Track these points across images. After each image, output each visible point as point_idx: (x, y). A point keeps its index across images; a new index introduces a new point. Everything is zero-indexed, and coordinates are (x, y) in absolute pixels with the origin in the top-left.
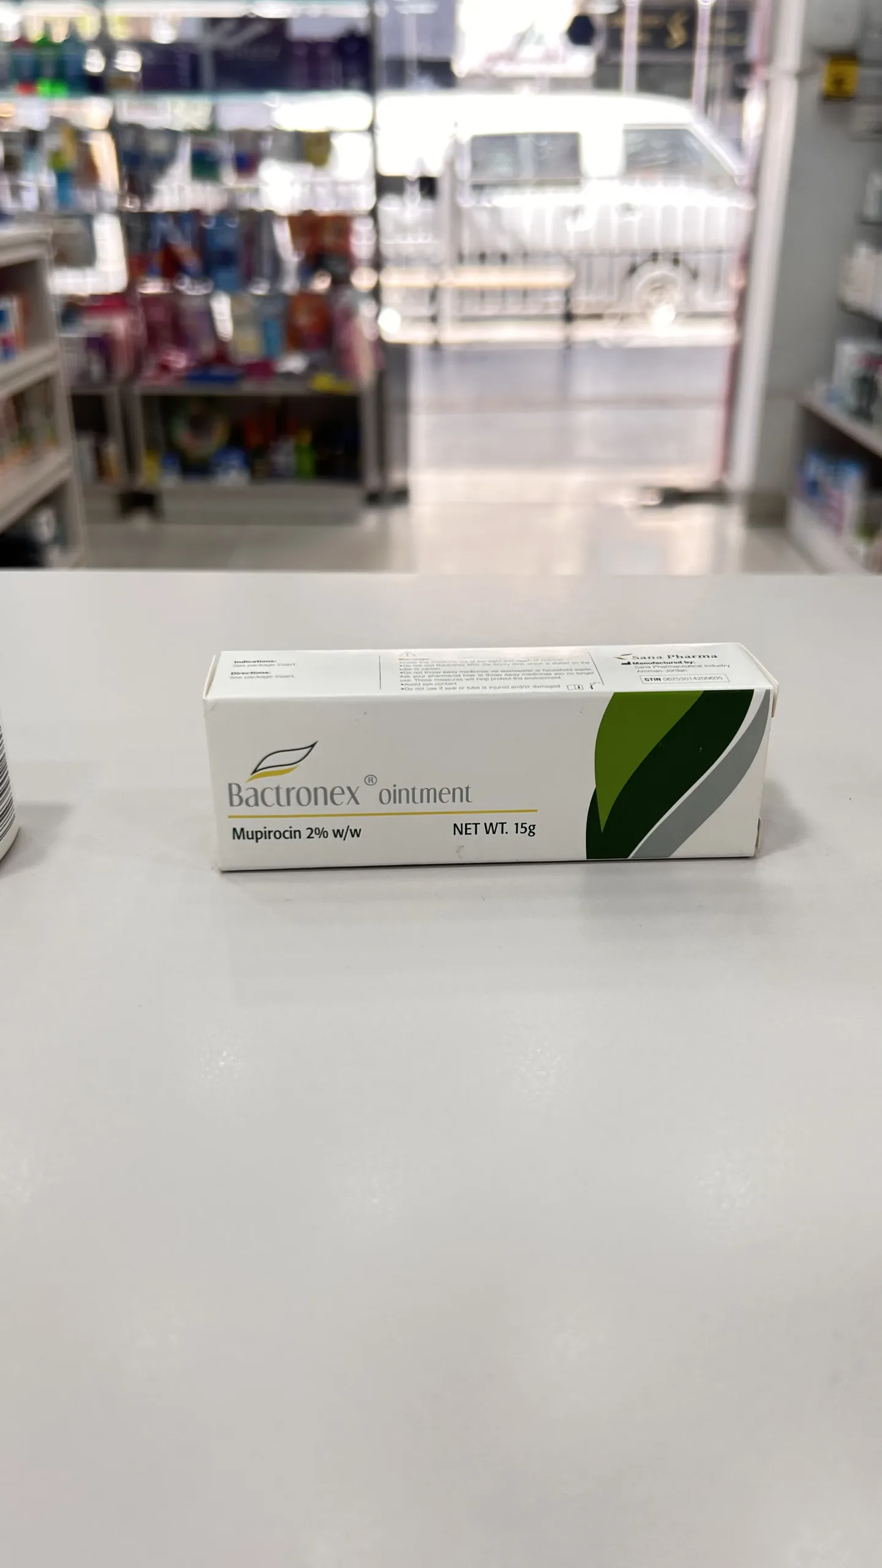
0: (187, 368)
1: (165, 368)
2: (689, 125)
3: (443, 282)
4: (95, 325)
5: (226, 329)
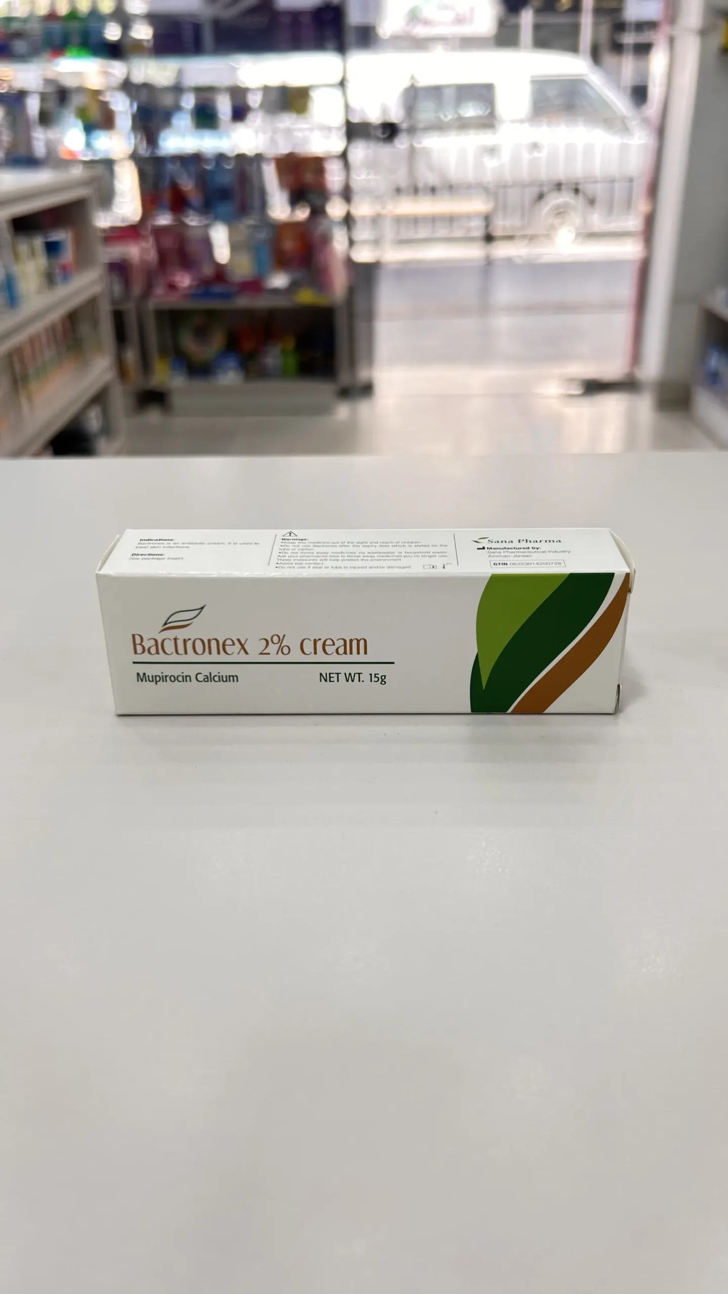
0: (190, 287)
1: (172, 287)
2: (586, 75)
3: (384, 212)
4: (117, 251)
5: (223, 254)
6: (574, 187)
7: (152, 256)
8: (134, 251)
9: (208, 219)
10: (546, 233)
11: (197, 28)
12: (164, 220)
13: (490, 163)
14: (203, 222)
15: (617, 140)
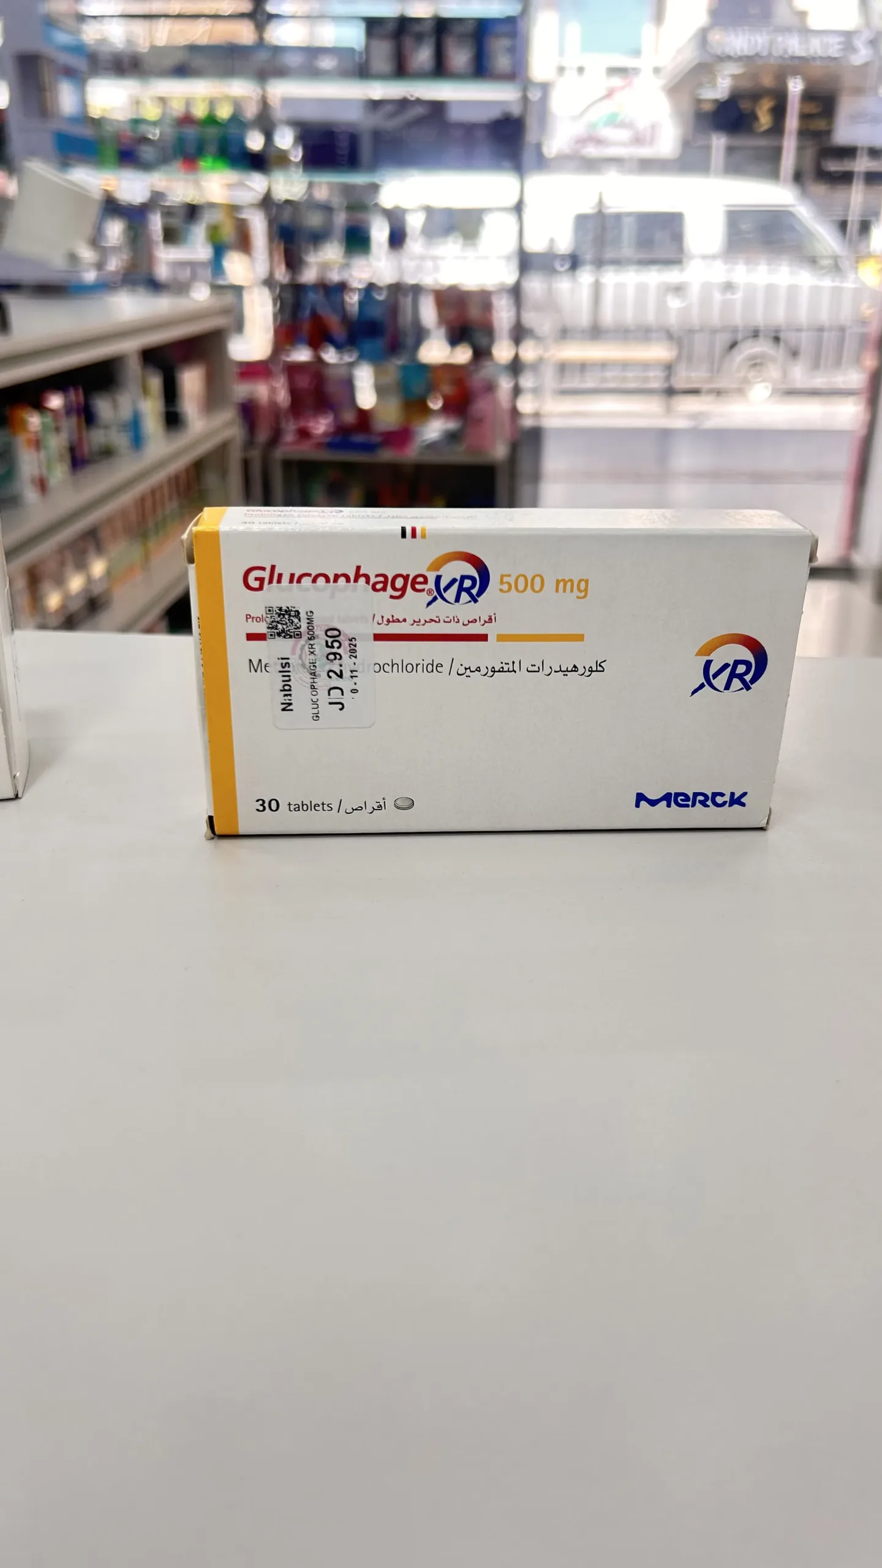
0: (325, 434)
1: (304, 434)
2: (791, 206)
3: (547, 355)
4: (242, 390)
5: (366, 397)
6: (773, 334)
7: (283, 397)
8: (261, 391)
9: (351, 357)
10: (734, 386)
11: (353, 139)
12: (302, 355)
13: (674, 303)
14: (348, 358)
15: (827, 282)
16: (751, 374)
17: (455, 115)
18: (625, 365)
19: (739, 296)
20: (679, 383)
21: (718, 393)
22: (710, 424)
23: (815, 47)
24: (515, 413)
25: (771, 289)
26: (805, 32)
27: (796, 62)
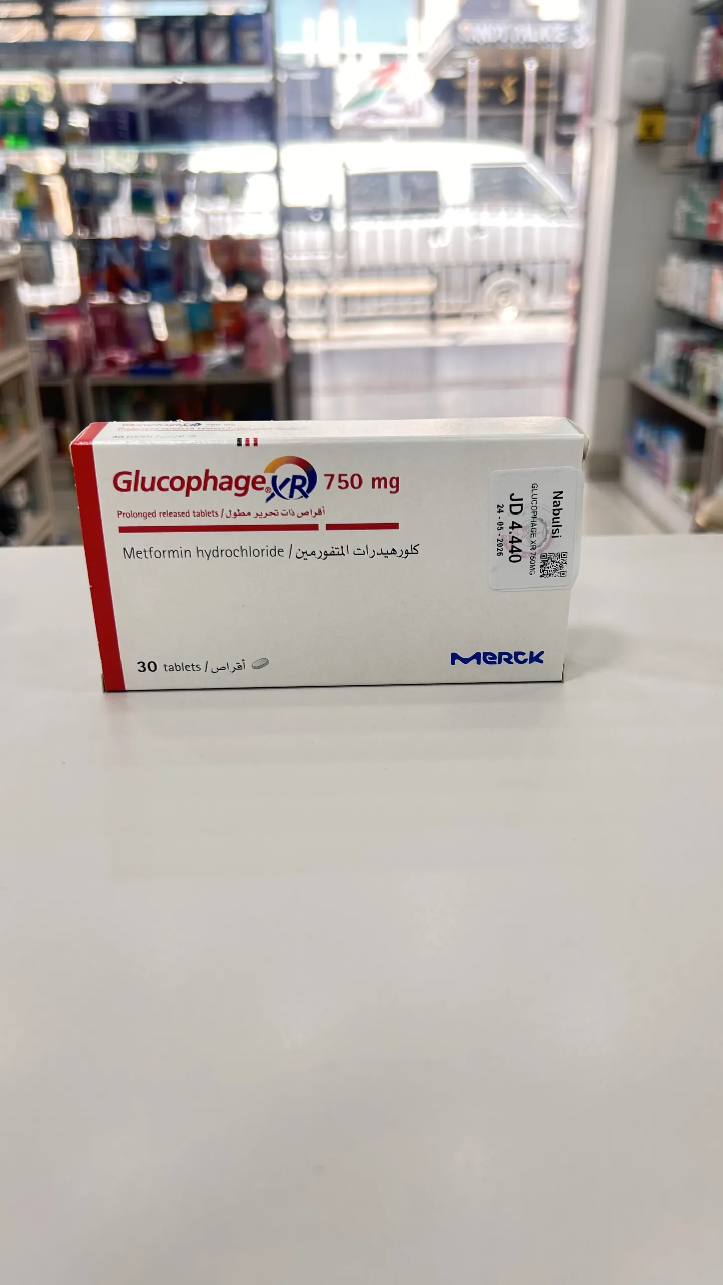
0: (130, 364)
1: (111, 364)
2: (525, 163)
3: (331, 291)
4: (54, 330)
5: (161, 332)
6: (514, 267)
7: (91, 334)
8: (73, 330)
9: (145, 298)
10: (488, 310)
11: (132, 118)
12: (103, 299)
13: (435, 245)
14: (142, 301)
15: (554, 224)
16: (501, 300)
17: (215, 95)
18: (397, 296)
19: (484, 238)
20: (442, 310)
21: (476, 316)
22: (467, 342)
23: (544, 34)
24: (287, 341)
25: (510, 231)
26: (536, 21)
27: (530, 47)
